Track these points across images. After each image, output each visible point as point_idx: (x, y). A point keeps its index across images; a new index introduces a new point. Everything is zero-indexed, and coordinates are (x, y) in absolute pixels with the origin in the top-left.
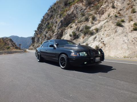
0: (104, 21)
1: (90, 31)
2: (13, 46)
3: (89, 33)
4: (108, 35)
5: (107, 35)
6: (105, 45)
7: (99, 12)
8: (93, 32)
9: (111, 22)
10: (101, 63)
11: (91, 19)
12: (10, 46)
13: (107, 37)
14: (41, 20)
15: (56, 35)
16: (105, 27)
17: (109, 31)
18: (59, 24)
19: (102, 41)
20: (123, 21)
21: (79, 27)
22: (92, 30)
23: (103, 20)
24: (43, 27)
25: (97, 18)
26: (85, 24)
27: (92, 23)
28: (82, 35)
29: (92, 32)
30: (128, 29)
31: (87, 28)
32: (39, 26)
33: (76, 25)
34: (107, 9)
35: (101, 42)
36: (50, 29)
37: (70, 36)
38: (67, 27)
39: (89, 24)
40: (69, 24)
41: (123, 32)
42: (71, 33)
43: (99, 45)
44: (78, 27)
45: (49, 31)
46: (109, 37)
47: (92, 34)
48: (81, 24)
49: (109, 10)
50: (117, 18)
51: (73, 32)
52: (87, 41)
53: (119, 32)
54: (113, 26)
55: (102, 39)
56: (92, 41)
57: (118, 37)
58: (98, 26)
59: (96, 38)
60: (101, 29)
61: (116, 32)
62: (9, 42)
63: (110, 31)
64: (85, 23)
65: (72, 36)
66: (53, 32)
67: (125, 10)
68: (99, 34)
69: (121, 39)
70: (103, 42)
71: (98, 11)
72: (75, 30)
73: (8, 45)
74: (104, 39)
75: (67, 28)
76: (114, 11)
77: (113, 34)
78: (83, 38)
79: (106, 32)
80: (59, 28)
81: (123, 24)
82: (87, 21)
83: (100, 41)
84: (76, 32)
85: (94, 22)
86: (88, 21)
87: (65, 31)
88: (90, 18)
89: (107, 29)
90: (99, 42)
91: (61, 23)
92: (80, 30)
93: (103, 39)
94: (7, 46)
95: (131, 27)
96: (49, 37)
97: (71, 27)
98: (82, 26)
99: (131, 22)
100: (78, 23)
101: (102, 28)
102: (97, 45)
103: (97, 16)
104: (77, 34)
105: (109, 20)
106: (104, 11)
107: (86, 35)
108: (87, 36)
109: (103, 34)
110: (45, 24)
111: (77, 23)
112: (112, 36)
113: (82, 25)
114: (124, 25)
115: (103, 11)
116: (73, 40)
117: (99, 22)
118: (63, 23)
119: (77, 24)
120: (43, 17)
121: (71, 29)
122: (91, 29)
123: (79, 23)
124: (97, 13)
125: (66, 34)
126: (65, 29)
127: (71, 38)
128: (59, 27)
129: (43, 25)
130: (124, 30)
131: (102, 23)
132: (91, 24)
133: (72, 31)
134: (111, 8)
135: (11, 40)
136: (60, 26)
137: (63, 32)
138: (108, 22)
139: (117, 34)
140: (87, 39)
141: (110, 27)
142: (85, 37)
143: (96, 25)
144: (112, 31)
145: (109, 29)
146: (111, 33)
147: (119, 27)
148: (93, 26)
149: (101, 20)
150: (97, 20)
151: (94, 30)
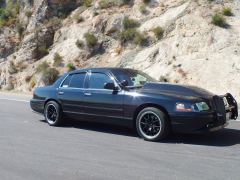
0: (178, 8)
1: (138, 34)
3: (136, 39)
4: (191, 49)
5: (189, 47)
6: (184, 75)
8: (148, 37)
9: (197, 12)
10: (228, 123)
13: (190, 54)
15: (32, 40)
16: (183, 27)
17: (193, 39)
18: (41, 7)
19: (176, 63)
20: (228, 13)
21: (106, 22)
22: (145, 33)
23: (173, 4)
26: (122, 12)
27: (144, 12)
28: (116, 44)
29: (145, 37)
31: (131, 25)
33: (96, 14)
35: (175, 66)
36: (11, 20)
37: (80, 45)
38: (66, 17)
39: (135, 14)
40: (74, 9)
41: (230, 43)
42: (82, 38)
43: (167, 75)
44: (101, 20)
45: (8, 28)
46: (195, 54)
47: (145, 42)
48: (110, 14)
50: (213, 3)
51: (86, 35)
52: (130, 63)
53: (219, 41)
54: (205, 25)
55: (174, 57)
56: (147, 63)
57: (218, 56)
58: (162, 21)
59: (156, 53)
60: (170, 31)
61: (212, 40)
63: (197, 38)
64: (121, 10)
65: (86, 47)
66: (21, 31)
68: (164, 45)
69: (226, 61)
70: (180, 66)
72: (94, 29)
74: (182, 57)
75: (65, 21)
77: (206, 47)
78: (119, 53)
79: (185, 40)
80: (40, 21)
81: (228, 20)
82: (127, 4)
83: (170, 63)
84: (96, 35)
85: (147, 8)
86: (132, 5)
87: (62, 30)
89: (189, 33)
90: (166, 67)
91: (48, 5)
92: (108, 29)
93: (177, 58)
96: (8, 46)
97: (80, 21)
98: (113, 20)
100: (102, 8)
101: (174, 28)
102: (164, 75)
104: (100, 41)
105: (191, 8)
107: (127, 46)
108: (131, 49)
109: (178, 46)
111: (98, 9)
112: (203, 50)
113: (115, 16)
114: (230, 23)
116: (89, 57)
117: (163, 11)
118: (54, 6)
119: (98, 11)
121: (81, 24)
122: (141, 29)
123: (105, 8)
125: (65, 39)
126: (59, 25)
127: (81, 50)
128: (41, 16)
130: (231, 38)
131: (172, 14)
132: (139, 14)
133: (85, 31)
136: (43, 14)
137: (54, 33)
138: (189, 13)
139: (214, 46)
140: (131, 58)
141: (197, 27)
142: (125, 51)
143: (155, 19)
144: (202, 39)
145: (195, 33)
146: (200, 44)
147: (218, 28)
148: (146, 20)
149: (168, 5)
150: (156, 5)
151: (149, 31)
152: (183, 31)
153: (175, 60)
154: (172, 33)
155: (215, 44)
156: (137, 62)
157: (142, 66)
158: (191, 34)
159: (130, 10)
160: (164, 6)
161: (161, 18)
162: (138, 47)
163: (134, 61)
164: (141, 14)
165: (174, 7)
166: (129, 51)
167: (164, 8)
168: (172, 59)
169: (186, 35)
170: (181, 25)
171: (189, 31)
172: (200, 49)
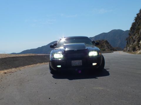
2: (108, 48)
12: (105, 48)
14: (135, 19)
24: (135, 27)
32: (132, 25)
62: (104, 44)
73: (104, 47)
94: (103, 49)
110: (138, 23)
120: (137, 14)
129: (136, 25)
135: (107, 42)
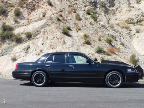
5: (51, 46)
7: (28, 5)
8: (21, 38)
11: (12, 13)
13: (51, 49)
17: (53, 41)
20: (69, 29)
22: (19, 34)
25: (24, 14)
27: (16, 22)
30: (78, 41)
31: (8, 29)
34: (40, 5)
39: (10, 21)
41: (73, 45)
49: (44, 7)
50: (60, 22)
53: (68, 43)
55: (41, 51)
58: (30, 28)
59: (28, 48)
60: (36, 35)
61: (64, 43)
63: (55, 40)
67: (66, 13)
68: (33, 43)
71: (25, 4)
76: (51, 10)
77: (61, 46)
79: (48, 41)
82: (3, 15)
83: (39, 54)
85: (18, 20)
86: (7, 16)
88: (9, 12)
89: (51, 37)
95: (81, 39)
99: (80, 31)
101: (39, 34)
103: (24, 12)
106: (36, 7)
107: (5, 42)
109: (43, 44)
112: (59, 48)
114: (71, 34)
115: (34, 5)
117: (29, 23)
122: (15, 32)
124: (24, 5)
130: (74, 42)
134: (47, 4)
138: (49, 26)
139: (65, 46)
140: (10, 50)
141: (55, 34)
142: (4, 45)
143: (24, 27)
144: (59, 41)
145: (54, 38)
146: (58, 44)
147: (66, 36)
148: (18, 27)
149: (31, 20)
150: (24, 18)
151: (21, 34)
152: (46, 36)
153: (42, 52)
154: (38, 36)
155: (66, 45)
156: (14, 52)
157: (19, 55)
158: (51, 38)
159: (6, 19)
160: (29, 20)
161: (28, 27)
162: (14, 43)
163: (12, 52)
164: (14, 22)
165: (36, 21)
166: (7, 45)
167: (29, 21)
168: (40, 52)
169: (48, 38)
170: (44, 33)
171: (50, 36)
172: (57, 47)
